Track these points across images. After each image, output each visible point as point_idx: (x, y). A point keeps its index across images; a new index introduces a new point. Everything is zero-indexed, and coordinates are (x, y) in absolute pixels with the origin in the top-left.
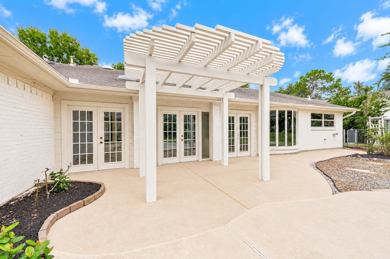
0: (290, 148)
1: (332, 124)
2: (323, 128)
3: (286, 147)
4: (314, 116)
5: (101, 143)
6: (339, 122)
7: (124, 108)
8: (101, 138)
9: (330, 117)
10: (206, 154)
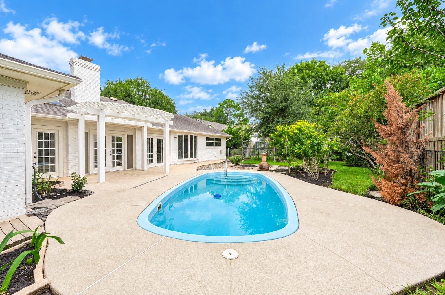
0: (192, 159)
1: (219, 144)
2: (214, 147)
3: (189, 159)
4: (208, 139)
5: (35, 157)
6: (224, 143)
7: (59, 130)
8: (35, 153)
9: (219, 140)
10: (131, 165)
